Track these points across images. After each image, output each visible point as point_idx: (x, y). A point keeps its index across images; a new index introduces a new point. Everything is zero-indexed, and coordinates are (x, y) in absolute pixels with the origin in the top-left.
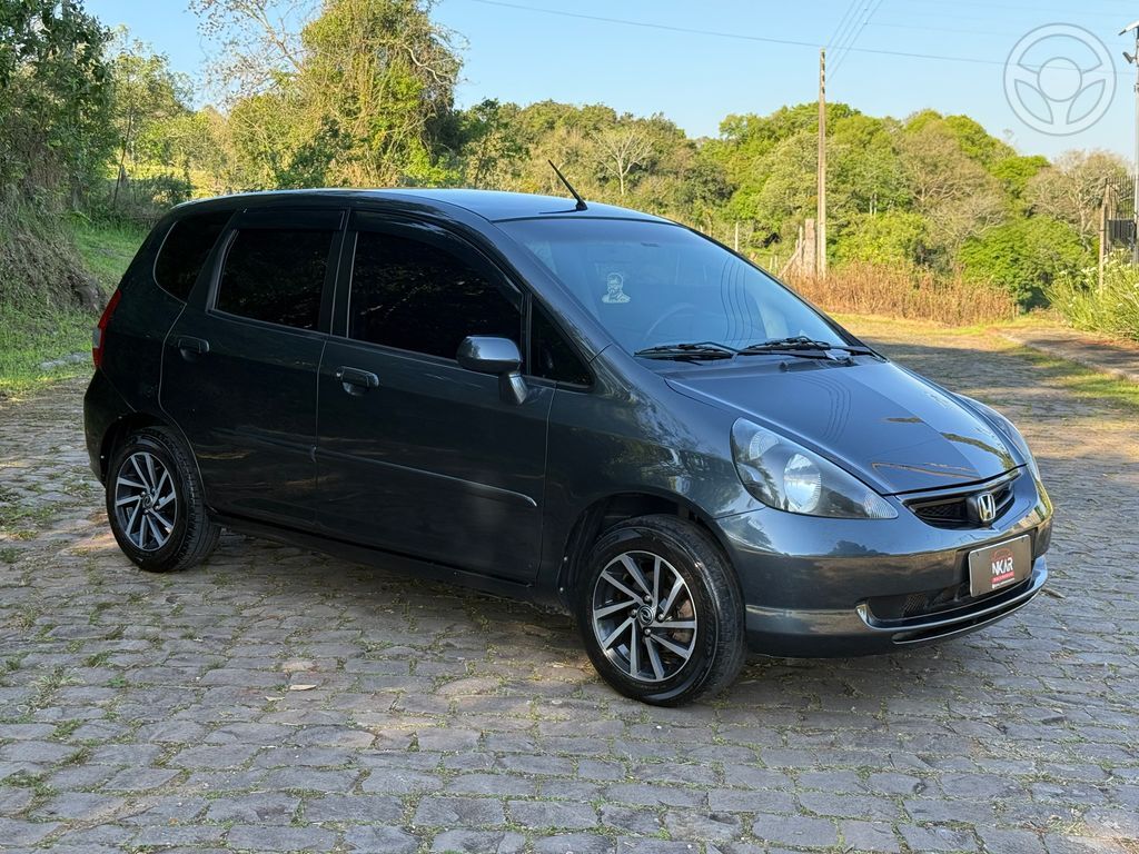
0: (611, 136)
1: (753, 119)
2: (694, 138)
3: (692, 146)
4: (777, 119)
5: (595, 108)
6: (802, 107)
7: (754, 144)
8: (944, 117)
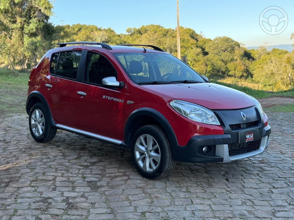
0: (96, 33)
1: (134, 29)
2: (119, 34)
3: (119, 36)
4: (141, 29)
5: (91, 26)
6: (148, 26)
7: (136, 35)
8: (185, 29)
